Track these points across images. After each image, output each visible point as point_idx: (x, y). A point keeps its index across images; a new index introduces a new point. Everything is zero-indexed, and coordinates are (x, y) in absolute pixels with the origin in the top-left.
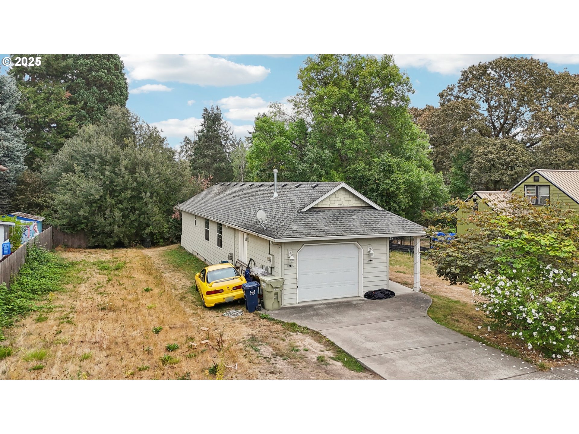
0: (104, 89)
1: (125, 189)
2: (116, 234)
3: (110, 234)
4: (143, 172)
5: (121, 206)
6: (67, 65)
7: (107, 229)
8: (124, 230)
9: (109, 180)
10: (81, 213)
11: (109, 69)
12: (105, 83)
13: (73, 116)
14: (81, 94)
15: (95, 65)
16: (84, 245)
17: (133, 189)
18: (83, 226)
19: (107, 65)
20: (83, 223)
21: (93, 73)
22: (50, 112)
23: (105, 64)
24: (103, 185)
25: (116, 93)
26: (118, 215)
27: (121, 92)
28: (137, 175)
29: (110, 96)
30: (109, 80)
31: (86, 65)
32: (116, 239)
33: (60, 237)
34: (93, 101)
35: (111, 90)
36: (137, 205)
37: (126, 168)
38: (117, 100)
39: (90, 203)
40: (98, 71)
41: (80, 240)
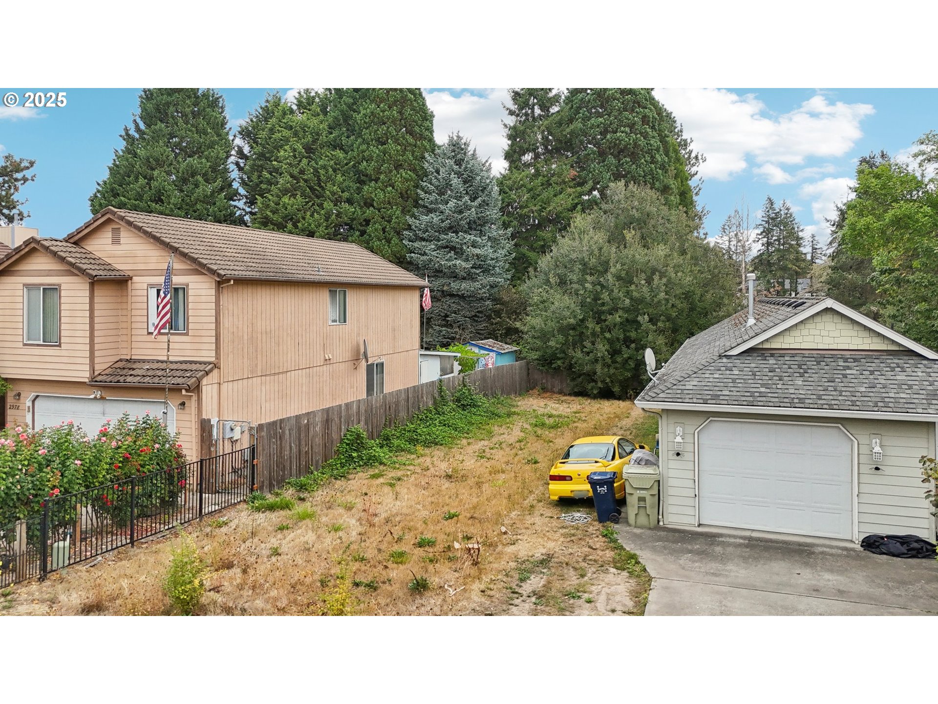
0: (625, 157)
1: (613, 310)
2: (600, 377)
3: (591, 377)
4: (643, 282)
5: (608, 335)
6: (572, 133)
7: (587, 368)
8: (612, 371)
9: (592, 297)
10: (552, 343)
11: (632, 126)
12: (626, 147)
13: (577, 204)
14: (592, 170)
15: (611, 124)
16: (567, 390)
17: (626, 310)
18: (559, 362)
19: (629, 119)
20: (559, 359)
21: (608, 136)
22: (548, 202)
23: (627, 119)
24: (583, 305)
25: (643, 161)
26: (602, 348)
27: (653, 157)
28: (633, 287)
29: (634, 166)
30: (631, 141)
31: (598, 126)
32: (600, 385)
33: (537, 376)
34: (608, 177)
35: (634, 157)
36: (633, 335)
37: (619, 278)
38: (644, 171)
39: (563, 330)
40: (616, 132)
41: (561, 382)
